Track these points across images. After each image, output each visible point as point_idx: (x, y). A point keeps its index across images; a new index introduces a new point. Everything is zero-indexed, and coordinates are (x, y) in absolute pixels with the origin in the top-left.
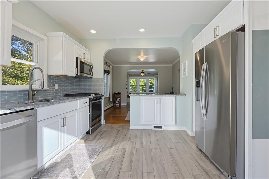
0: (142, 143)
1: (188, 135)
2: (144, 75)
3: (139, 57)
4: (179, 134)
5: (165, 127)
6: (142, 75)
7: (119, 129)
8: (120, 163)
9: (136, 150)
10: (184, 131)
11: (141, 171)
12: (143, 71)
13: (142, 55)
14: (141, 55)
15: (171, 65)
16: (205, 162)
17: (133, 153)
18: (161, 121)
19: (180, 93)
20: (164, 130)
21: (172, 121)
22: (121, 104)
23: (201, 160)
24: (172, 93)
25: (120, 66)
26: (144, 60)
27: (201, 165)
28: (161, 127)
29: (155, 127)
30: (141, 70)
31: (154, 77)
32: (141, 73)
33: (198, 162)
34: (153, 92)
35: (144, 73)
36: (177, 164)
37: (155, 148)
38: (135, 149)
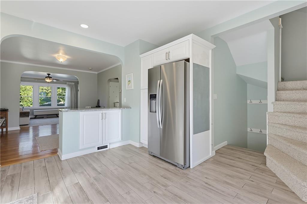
0: (95, 169)
1: (136, 148)
2: (51, 81)
3: (56, 55)
4: (127, 149)
5: (110, 145)
6: (48, 80)
7: (43, 164)
8: (86, 201)
9: (95, 179)
10: (130, 145)
11: (118, 195)
12: (49, 74)
13: (61, 54)
14: (59, 54)
15: (97, 73)
16: (162, 164)
17: (92, 183)
18: (107, 139)
19: (122, 106)
20: (109, 149)
21: (118, 137)
22: (7, 129)
23: (159, 163)
24: (98, 106)
25: (12, 63)
26: (64, 62)
27: (162, 167)
28: (106, 147)
29: (99, 148)
30: (45, 74)
31: (66, 85)
32: (46, 77)
33: (158, 166)
34: (64, 106)
35: (51, 78)
36: (145, 174)
37: (115, 169)
38: (93, 179)
